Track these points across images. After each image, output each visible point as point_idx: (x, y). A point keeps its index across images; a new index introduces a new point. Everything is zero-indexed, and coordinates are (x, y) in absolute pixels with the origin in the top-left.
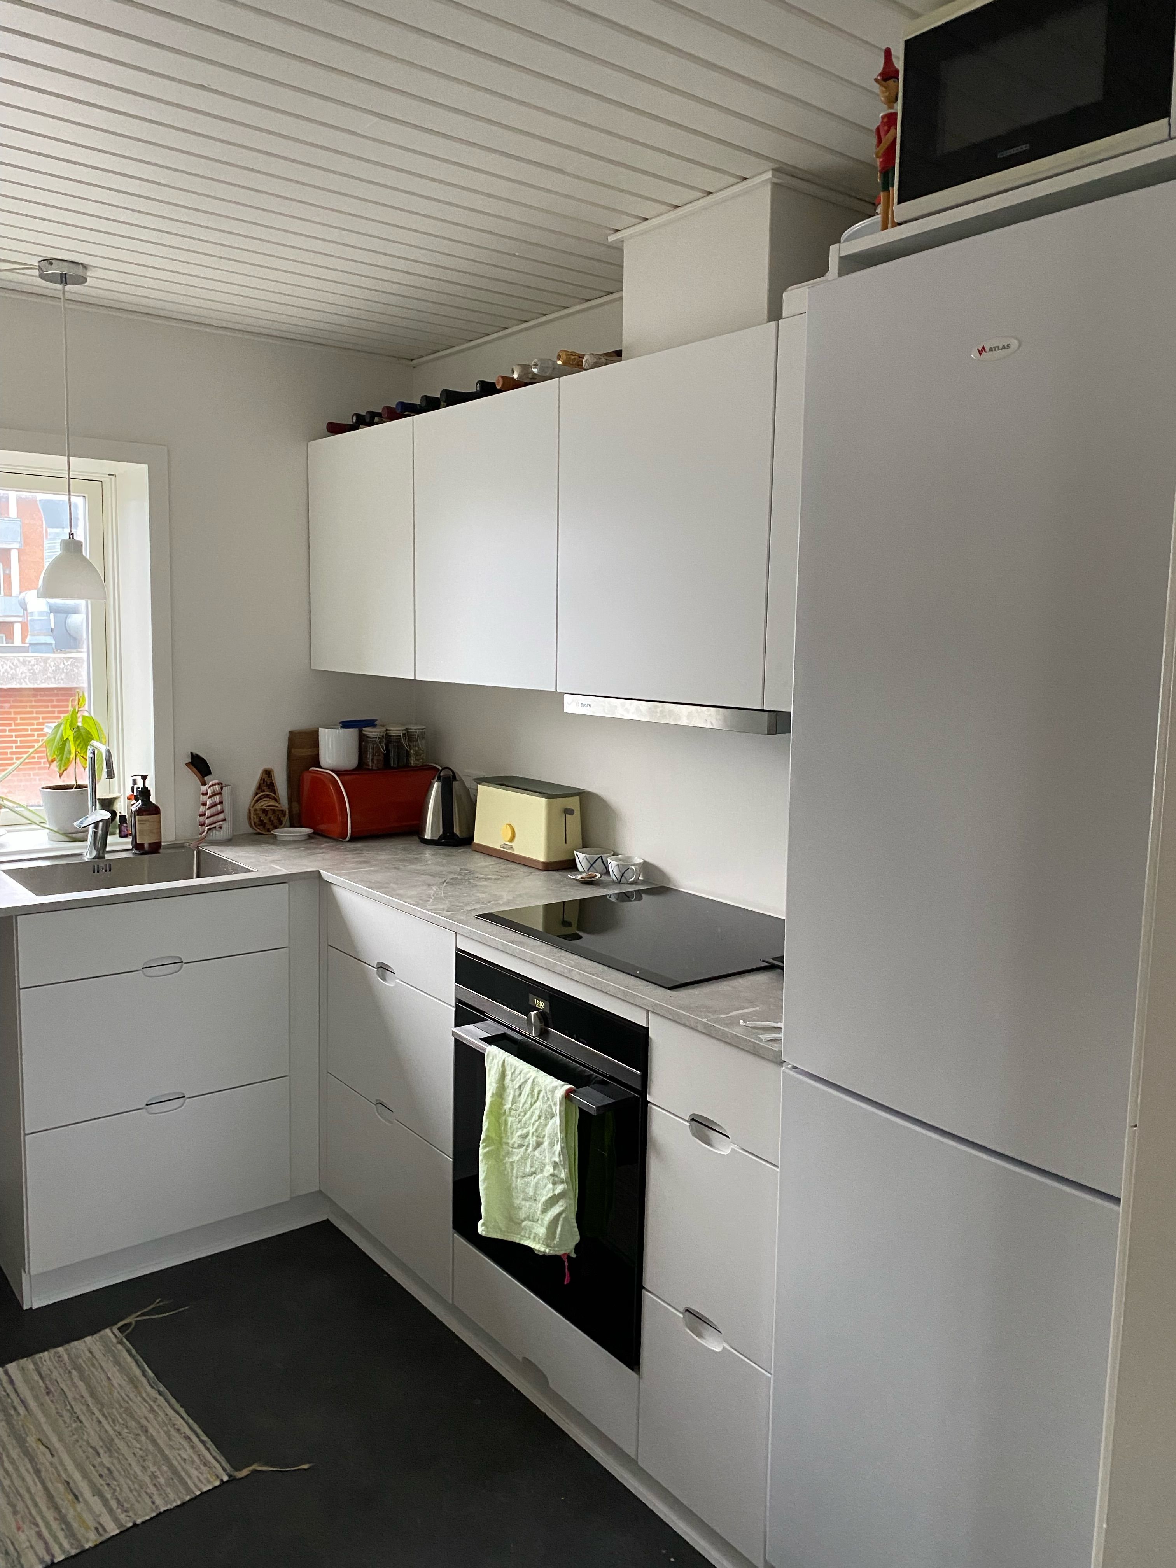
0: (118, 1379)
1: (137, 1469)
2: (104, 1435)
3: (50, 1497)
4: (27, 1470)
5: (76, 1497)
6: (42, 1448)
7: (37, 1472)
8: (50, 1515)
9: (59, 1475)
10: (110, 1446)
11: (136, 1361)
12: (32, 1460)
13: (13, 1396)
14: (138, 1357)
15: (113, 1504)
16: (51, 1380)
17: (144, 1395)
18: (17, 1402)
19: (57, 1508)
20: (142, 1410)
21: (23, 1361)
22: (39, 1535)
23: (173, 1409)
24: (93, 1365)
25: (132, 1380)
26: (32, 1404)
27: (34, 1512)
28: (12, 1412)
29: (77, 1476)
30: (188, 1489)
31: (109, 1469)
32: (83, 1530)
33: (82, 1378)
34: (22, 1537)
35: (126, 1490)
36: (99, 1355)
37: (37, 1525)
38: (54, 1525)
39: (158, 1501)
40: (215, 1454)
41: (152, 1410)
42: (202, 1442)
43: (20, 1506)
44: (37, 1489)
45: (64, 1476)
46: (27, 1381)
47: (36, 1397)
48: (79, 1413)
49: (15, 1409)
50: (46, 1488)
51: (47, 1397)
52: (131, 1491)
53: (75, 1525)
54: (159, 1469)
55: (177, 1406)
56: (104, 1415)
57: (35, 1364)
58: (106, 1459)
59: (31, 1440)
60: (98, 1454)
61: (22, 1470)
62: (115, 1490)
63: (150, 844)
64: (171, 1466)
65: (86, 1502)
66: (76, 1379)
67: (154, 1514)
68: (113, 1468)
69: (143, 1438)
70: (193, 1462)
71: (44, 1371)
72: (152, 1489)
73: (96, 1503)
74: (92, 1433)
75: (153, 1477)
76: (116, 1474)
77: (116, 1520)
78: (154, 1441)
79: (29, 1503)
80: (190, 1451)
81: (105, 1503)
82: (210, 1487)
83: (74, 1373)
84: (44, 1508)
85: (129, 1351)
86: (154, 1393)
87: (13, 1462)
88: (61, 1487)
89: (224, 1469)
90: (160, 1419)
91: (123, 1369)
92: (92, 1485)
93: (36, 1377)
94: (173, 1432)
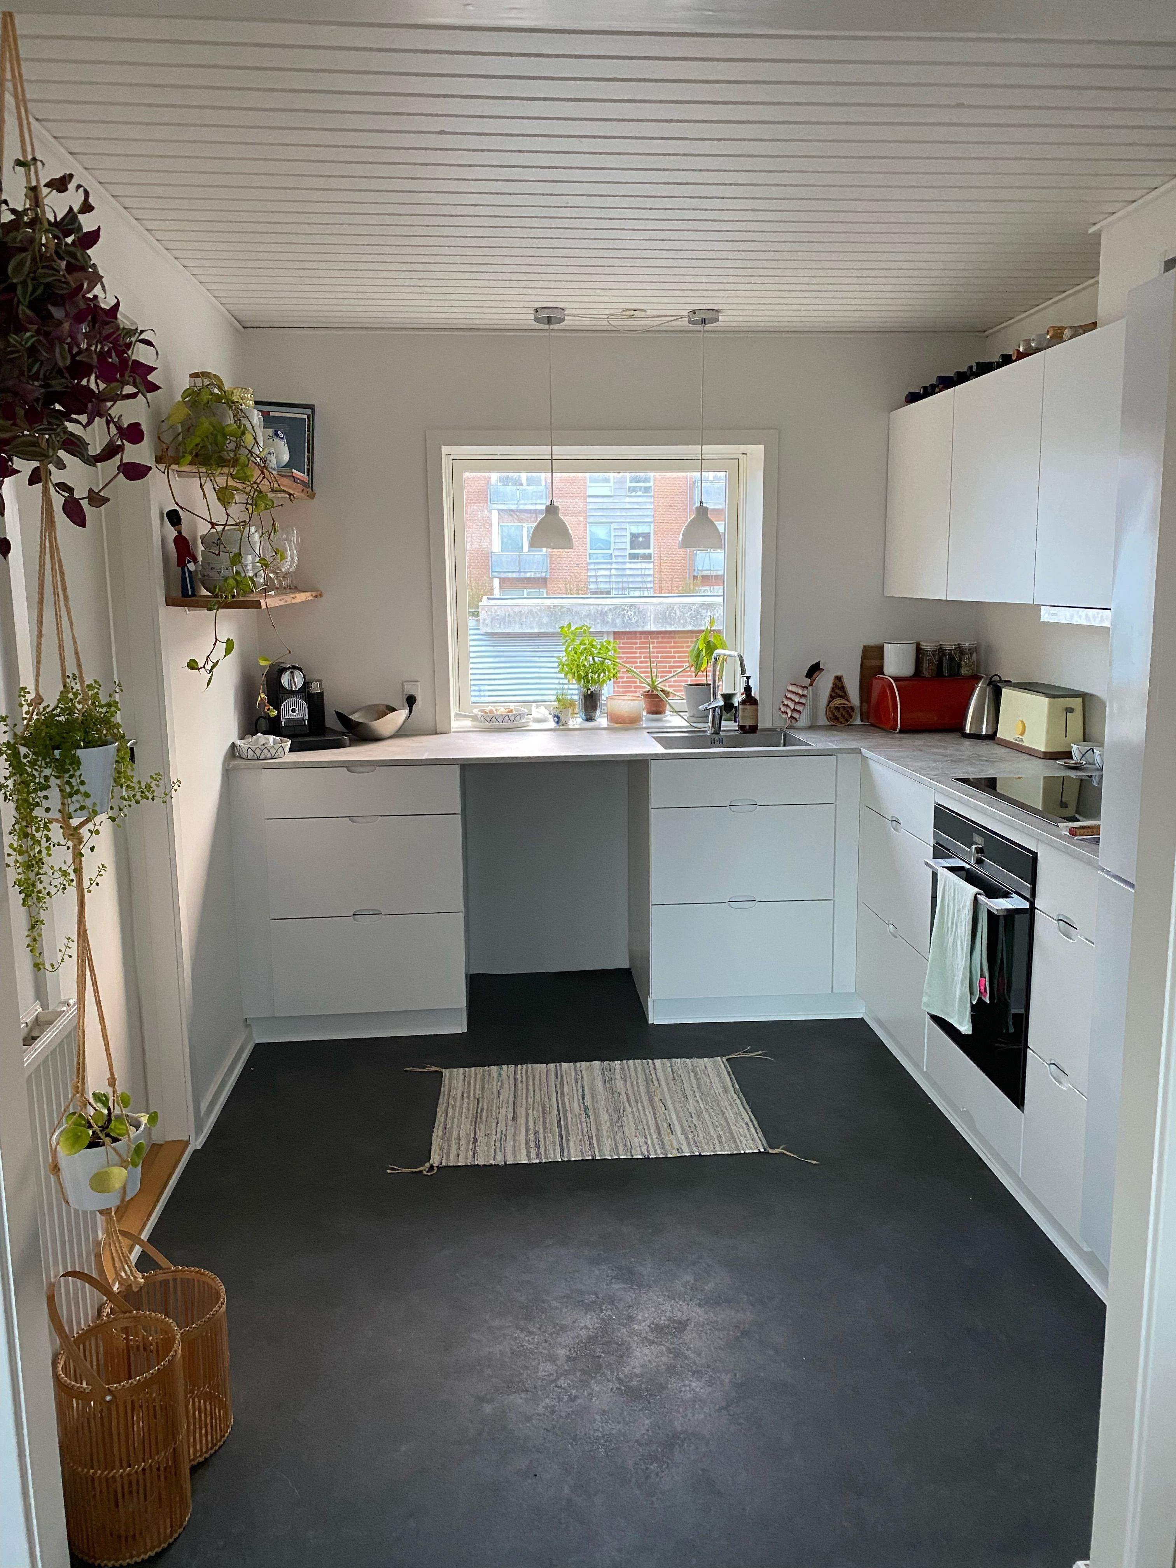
0: (717, 1085)
1: (711, 1129)
2: (698, 1108)
3: (658, 1128)
4: (650, 1112)
5: (672, 1132)
6: (661, 1104)
7: (655, 1114)
8: (655, 1136)
9: (666, 1119)
10: (699, 1116)
11: (731, 1078)
12: (653, 1108)
13: (654, 1075)
14: (733, 1076)
15: (692, 1141)
16: (677, 1074)
17: (729, 1096)
18: (654, 1079)
19: (659, 1134)
20: (725, 1103)
21: (665, 1060)
22: (646, 1143)
23: (744, 1108)
24: (704, 1073)
25: (725, 1087)
26: (663, 1083)
27: (647, 1132)
28: (651, 1083)
29: (676, 1122)
30: (737, 1148)
31: (695, 1125)
32: (670, 1148)
33: (697, 1079)
34: (637, 1141)
35: (701, 1136)
36: (710, 1070)
37: (646, 1138)
38: (656, 1141)
39: (718, 1148)
40: (760, 1136)
41: (731, 1104)
42: (755, 1129)
43: (640, 1127)
44: (652, 1122)
45: (669, 1121)
46: (664, 1071)
47: (666, 1080)
48: (688, 1094)
49: (652, 1082)
50: (657, 1123)
51: (672, 1082)
52: (704, 1138)
53: (666, 1144)
54: (724, 1133)
55: (747, 1107)
56: (701, 1099)
57: (671, 1064)
58: (695, 1120)
59: (656, 1099)
60: (692, 1117)
61: (647, 1111)
62: (694, 1136)
63: (750, 726)
64: (731, 1133)
65: (676, 1135)
66: (692, 1077)
67: (712, 1153)
68: (697, 1125)
69: (720, 1117)
70: (745, 1137)
71: (675, 1068)
72: (717, 1142)
73: (682, 1138)
74: (691, 1105)
75: (719, 1136)
76: (698, 1129)
77: (690, 1149)
78: (726, 1121)
79: (646, 1127)
80: (746, 1131)
81: (687, 1139)
82: (750, 1151)
83: (692, 1074)
84: (653, 1132)
85: (728, 1072)
86: (735, 1097)
87: (643, 1106)
88: (666, 1125)
89: (763, 1145)
90: (734, 1110)
91: (721, 1080)
92: (683, 1129)
93: (670, 1070)
94: (739, 1119)
